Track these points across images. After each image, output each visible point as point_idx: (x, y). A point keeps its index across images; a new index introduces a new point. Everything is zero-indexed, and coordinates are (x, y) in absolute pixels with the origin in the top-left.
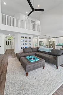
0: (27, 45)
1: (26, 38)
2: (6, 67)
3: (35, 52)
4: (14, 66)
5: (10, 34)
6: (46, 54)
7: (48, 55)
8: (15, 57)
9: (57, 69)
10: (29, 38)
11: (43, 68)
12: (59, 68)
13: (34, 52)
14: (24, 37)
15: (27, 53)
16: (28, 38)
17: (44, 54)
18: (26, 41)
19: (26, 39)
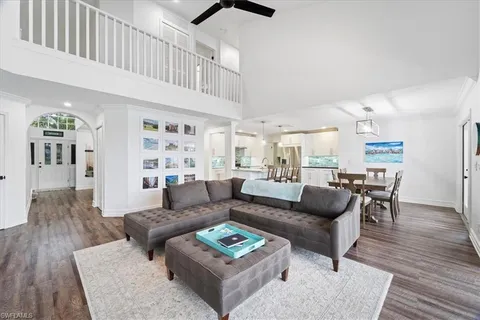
0: (175, 166)
1: (171, 129)
2: (76, 304)
3: (225, 200)
4: (128, 294)
5: (68, 104)
6: (281, 212)
7: (290, 214)
8: (116, 238)
9: (336, 269)
10: (187, 129)
11: (284, 278)
12: (341, 265)
13: (219, 202)
14: (162, 127)
15: (185, 208)
16: (181, 129)
17: (273, 211)
18: (171, 146)
19: (172, 137)
